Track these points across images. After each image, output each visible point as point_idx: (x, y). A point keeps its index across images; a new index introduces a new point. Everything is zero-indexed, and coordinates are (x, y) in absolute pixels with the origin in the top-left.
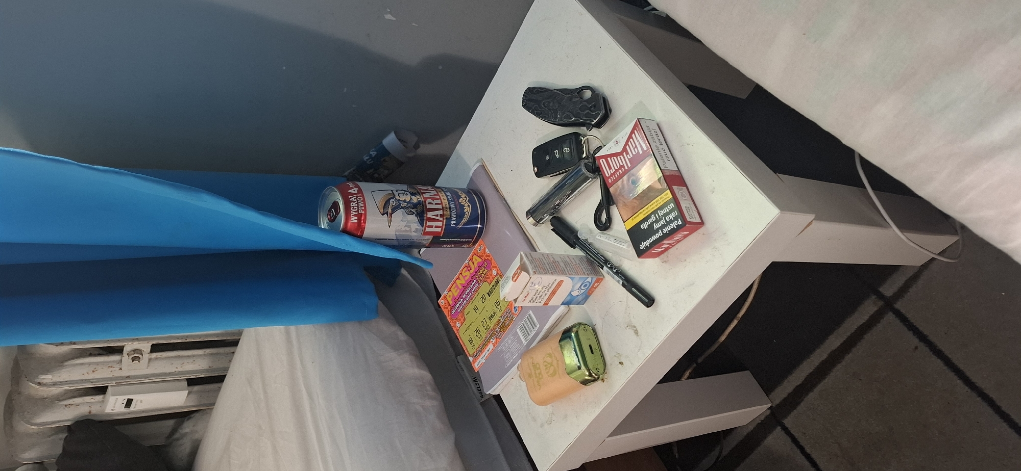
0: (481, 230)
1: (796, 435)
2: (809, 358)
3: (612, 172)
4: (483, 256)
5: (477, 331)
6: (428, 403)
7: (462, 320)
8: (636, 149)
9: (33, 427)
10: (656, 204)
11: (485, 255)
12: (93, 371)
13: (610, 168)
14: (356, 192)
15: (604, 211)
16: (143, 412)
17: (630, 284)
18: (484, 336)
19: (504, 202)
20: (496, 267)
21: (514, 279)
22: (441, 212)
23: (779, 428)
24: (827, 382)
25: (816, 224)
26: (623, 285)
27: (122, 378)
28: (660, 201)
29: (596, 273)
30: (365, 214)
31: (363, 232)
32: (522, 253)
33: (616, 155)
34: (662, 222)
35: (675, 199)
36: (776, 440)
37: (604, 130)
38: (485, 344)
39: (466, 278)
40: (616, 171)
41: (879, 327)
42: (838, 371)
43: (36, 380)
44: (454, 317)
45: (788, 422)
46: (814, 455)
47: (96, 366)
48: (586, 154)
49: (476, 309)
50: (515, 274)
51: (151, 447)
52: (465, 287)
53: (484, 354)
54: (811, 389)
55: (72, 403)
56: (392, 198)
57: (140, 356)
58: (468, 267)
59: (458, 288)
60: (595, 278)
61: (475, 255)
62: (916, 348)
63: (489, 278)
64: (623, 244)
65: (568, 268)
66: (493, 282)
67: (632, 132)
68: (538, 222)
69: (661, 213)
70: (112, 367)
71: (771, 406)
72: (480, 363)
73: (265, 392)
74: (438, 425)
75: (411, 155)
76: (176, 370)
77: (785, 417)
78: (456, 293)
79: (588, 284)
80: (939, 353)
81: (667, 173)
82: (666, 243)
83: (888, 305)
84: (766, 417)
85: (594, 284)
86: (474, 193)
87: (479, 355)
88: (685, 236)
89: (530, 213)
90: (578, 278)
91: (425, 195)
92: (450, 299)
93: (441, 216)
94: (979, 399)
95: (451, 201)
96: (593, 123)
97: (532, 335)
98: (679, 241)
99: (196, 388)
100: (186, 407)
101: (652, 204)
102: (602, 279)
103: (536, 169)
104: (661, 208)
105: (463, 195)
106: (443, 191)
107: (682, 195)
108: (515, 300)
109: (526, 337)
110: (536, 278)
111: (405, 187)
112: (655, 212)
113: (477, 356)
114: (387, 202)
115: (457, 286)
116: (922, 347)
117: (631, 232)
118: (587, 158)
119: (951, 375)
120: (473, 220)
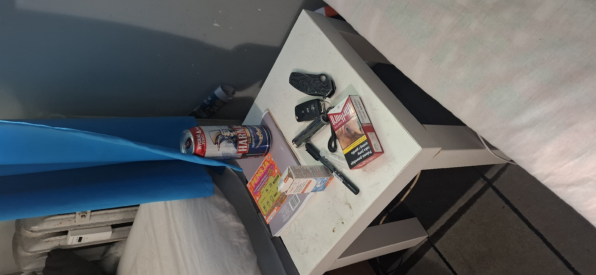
0: (269, 147)
1: (441, 252)
2: (448, 211)
3: (336, 123)
4: (270, 162)
5: (268, 202)
6: (242, 241)
7: (260, 196)
8: (348, 112)
9: (29, 254)
10: (359, 142)
11: (271, 162)
12: (60, 223)
13: (335, 121)
14: (200, 133)
15: (333, 142)
16: (88, 243)
17: (347, 182)
18: (271, 205)
19: (281, 133)
20: (277, 168)
21: (285, 182)
22: (246, 140)
23: (432, 248)
24: (457, 224)
25: (442, 152)
26: (343, 182)
27: (76, 226)
28: (361, 140)
29: (329, 175)
30: (206, 145)
31: (204, 154)
32: (289, 167)
33: (338, 114)
34: (362, 152)
35: (368, 140)
36: (430, 255)
37: (333, 98)
38: (272, 210)
39: (262, 174)
40: (338, 122)
41: (485, 195)
42: (464, 218)
43: (30, 230)
44: (255, 194)
45: (437, 245)
46: (451, 263)
47: (62, 221)
48: (323, 110)
49: (267, 190)
50: (285, 179)
51: (92, 262)
52: (261, 178)
53: (271, 215)
54: (449, 228)
55: (49, 240)
56: (220, 135)
57: (86, 215)
58: (262, 168)
59: (257, 178)
60: (329, 178)
61: (266, 161)
62: (504, 207)
63: (273, 174)
64: (343, 161)
65: (314, 174)
66: (276, 176)
67: (346, 103)
68: (298, 146)
69: (362, 147)
70: (70, 221)
71: (428, 237)
72: (270, 220)
73: (155, 235)
74: (248, 253)
75: (231, 98)
76: (105, 221)
77: (436, 242)
78: (256, 181)
79: (325, 181)
80: (516, 211)
81: (365, 125)
82: (364, 162)
83: (489, 184)
84: (426, 242)
85: (328, 181)
86: (264, 127)
87: (269, 215)
88: (374, 159)
89: (295, 141)
90: (320, 179)
91: (238, 132)
92: (253, 185)
93: (247, 143)
94: (535, 235)
95: (252, 134)
96: (326, 95)
97: (297, 206)
98: (371, 161)
99: (117, 229)
100: (111, 240)
101: (357, 142)
102: (332, 178)
103: (297, 117)
104: (361, 144)
105: (258, 130)
106: (247, 128)
107: (373, 137)
108: (286, 192)
109: (293, 207)
110: (297, 180)
111: (226, 127)
112: (358, 146)
113: (268, 216)
114: (217, 137)
115: (256, 177)
116: (507, 207)
117: (346, 155)
118: (323, 113)
119: (522, 222)
120: (264, 143)
